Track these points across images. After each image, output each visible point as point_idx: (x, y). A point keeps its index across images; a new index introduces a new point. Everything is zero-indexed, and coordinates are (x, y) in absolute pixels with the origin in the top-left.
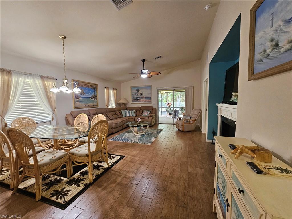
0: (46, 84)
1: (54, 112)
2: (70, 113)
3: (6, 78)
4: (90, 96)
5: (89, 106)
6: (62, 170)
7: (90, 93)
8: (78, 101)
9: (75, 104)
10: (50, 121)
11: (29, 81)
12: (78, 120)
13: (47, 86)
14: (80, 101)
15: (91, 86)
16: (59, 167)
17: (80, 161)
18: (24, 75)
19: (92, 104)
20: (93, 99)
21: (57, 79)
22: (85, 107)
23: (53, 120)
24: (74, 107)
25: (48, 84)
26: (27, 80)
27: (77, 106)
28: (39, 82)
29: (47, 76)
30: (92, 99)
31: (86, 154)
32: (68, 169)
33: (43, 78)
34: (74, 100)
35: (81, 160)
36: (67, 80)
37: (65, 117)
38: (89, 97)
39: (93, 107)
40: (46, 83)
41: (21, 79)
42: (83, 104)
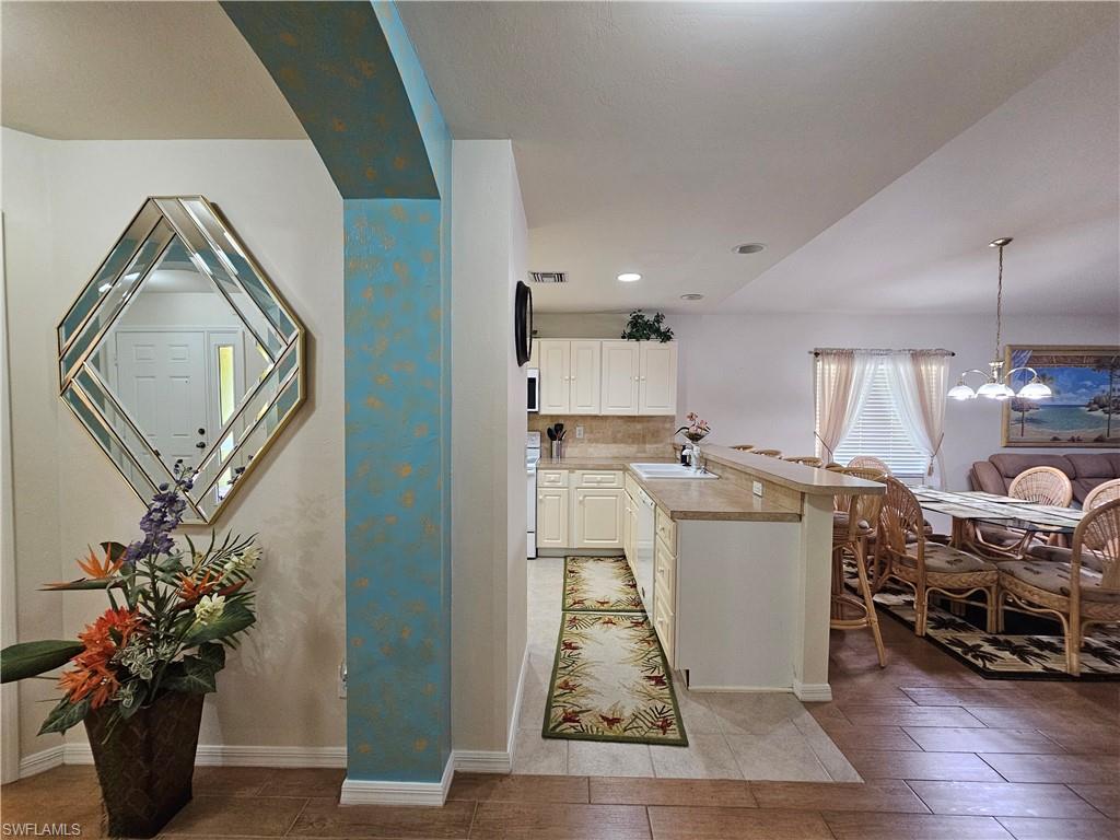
0: (924, 372)
1: (936, 450)
2: (986, 460)
3: (844, 367)
4: (1085, 400)
5: (1073, 440)
6: (973, 603)
7: (1085, 387)
8: (1021, 421)
9: (1008, 430)
10: (921, 476)
11: (885, 367)
12: (1024, 486)
13: (924, 377)
14: (1032, 421)
15: (1092, 360)
16: (969, 590)
17: (1036, 600)
18: (875, 357)
19: (1093, 433)
20: (1099, 413)
21: (953, 354)
22: (1053, 444)
23: (930, 474)
24: (1005, 439)
25: (927, 370)
26: (880, 367)
27: (1016, 436)
28: (905, 368)
29: (925, 348)
30: (1092, 413)
31: (1061, 589)
32: (989, 608)
33: (917, 356)
34: (1008, 416)
35: (1041, 597)
36: (1001, 364)
37: (972, 470)
38: (1078, 403)
39: (1094, 444)
40: (923, 368)
41: (870, 367)
42: (1046, 433)
